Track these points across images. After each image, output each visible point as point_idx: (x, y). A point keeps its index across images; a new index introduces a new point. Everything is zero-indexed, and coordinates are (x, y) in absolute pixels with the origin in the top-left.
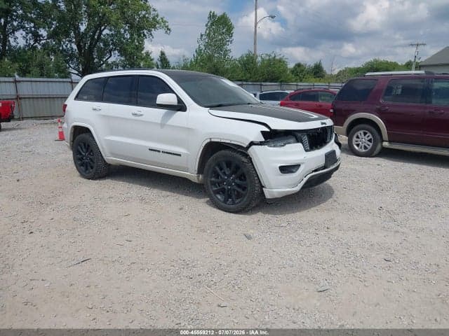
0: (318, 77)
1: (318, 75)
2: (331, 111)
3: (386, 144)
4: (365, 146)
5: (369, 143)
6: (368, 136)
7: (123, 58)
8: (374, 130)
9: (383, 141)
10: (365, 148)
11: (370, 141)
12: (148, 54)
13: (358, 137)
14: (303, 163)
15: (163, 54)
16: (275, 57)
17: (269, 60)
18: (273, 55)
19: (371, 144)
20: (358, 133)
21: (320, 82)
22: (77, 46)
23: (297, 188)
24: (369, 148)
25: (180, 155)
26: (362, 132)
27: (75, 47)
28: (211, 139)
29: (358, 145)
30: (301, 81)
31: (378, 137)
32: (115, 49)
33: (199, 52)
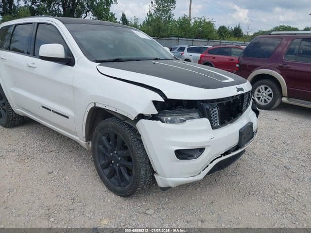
0: (237, 37)
1: (237, 35)
2: (237, 66)
3: (284, 99)
4: (265, 100)
5: (269, 98)
6: (269, 91)
7: (95, 18)
8: (274, 86)
9: (283, 96)
10: (265, 101)
11: (270, 95)
12: (113, 15)
13: (259, 91)
14: (208, 146)
15: (124, 15)
16: (205, 20)
17: (200, 22)
18: (203, 19)
19: (271, 99)
20: (260, 88)
21: (237, 40)
22: (63, 8)
23: (200, 177)
24: (269, 102)
25: (68, 117)
26: (263, 87)
27: (61, 8)
28: (95, 103)
29: (259, 98)
30: (224, 39)
31: (278, 92)
32: (90, 10)
33: (150, 15)
